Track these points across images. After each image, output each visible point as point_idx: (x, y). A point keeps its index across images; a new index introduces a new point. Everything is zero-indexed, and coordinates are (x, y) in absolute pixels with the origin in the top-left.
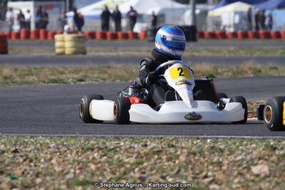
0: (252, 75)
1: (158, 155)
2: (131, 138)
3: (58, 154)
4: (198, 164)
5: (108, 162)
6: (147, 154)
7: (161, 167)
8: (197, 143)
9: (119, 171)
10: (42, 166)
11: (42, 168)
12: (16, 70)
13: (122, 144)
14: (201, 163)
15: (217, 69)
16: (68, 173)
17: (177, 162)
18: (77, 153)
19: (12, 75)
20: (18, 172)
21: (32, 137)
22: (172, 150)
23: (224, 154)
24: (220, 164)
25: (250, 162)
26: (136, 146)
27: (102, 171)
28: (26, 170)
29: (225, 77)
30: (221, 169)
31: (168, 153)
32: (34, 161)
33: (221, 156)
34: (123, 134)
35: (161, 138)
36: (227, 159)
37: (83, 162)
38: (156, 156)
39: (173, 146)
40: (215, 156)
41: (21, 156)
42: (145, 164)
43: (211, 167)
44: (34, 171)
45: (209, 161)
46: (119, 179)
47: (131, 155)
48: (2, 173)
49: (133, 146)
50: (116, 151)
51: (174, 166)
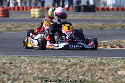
0: (120, 28)
1: (76, 65)
2: (63, 57)
3: (30, 65)
4: (94, 70)
5: (53, 69)
6: (70, 65)
7: (77, 71)
8: (94, 60)
9: (58, 73)
10: (23, 70)
11: (23, 71)
12: (13, 25)
13: (59, 60)
14: (95, 70)
15: (104, 25)
16: (34, 73)
17: (84, 69)
18: (39, 64)
19: (11, 27)
20: (11, 73)
21: (19, 57)
22: (82, 63)
23: (106, 65)
24: (103, 70)
25: (117, 69)
26: (66, 61)
27: (49, 73)
28: (15, 72)
29: (108, 29)
30: (104, 72)
31: (80, 65)
32: (19, 68)
33: (104, 66)
34: (60, 55)
35: (77, 58)
36: (107, 68)
37: (41, 69)
38: (75, 66)
39: (82, 62)
40: (101, 66)
41: (13, 66)
42: (70, 70)
43: (99, 71)
44: (19, 72)
45: (99, 68)
46: (57, 76)
47: (63, 65)
48: (4, 73)
49: (64, 61)
50: (57, 64)
51: (83, 71)
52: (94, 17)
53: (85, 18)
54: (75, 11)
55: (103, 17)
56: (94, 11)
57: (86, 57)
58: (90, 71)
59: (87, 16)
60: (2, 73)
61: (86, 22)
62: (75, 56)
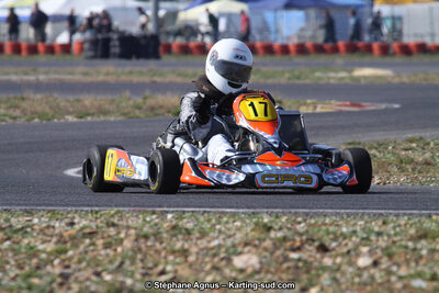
1: (91, 238)
2: (49, 211)
4: (152, 252)
5: (13, 250)
6: (73, 238)
7: (95, 258)
8: (152, 220)
9: (30, 265)
13: (36, 221)
14: (158, 252)
17: (119, 249)
22: (112, 231)
23: (192, 237)
24: (185, 253)
25: (231, 250)
26: (57, 225)
30: (186, 261)
31: (105, 235)
33: (187, 241)
34: (40, 205)
35: (97, 212)
36: (196, 244)
38: (87, 241)
39: (113, 225)
40: (178, 240)
42: (70, 253)
43: (171, 258)
45: (168, 248)
46: (29, 276)
47: (48, 238)
49: (52, 224)
50: (26, 232)
51: (115, 256)
52: (154, 75)
53: (123, 78)
54: (91, 53)
55: (186, 76)
56: (156, 56)
57: (127, 209)
58: (139, 256)
59: (131, 73)
61: (127, 93)
62: (88, 206)
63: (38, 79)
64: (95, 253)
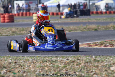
0: (112, 29)
1: (73, 63)
2: (62, 56)
3: (33, 63)
4: (89, 66)
5: (53, 67)
6: (68, 63)
7: (74, 68)
8: (89, 58)
9: (57, 70)
10: (26, 68)
12: (17, 29)
13: (59, 59)
14: (90, 66)
15: (98, 27)
16: (36, 71)
17: (80, 66)
18: (40, 63)
19: (16, 31)
20: (16, 71)
21: (23, 57)
22: (78, 61)
23: (100, 62)
24: (97, 66)
25: (110, 66)
26: (64, 60)
27: (50, 70)
28: (20, 70)
29: (101, 30)
30: (98, 69)
31: (77, 62)
32: (23, 66)
33: (98, 63)
34: (60, 55)
35: (74, 56)
36: (101, 64)
37: (43, 67)
38: (72, 64)
39: (79, 59)
40: (96, 63)
41: (18, 65)
42: (68, 67)
43: (94, 68)
44: (23, 71)
45: (93, 65)
46: (57, 73)
47: (62, 63)
48: (10, 72)
49: (63, 59)
50: (56, 62)
51: (79, 67)
52: (89, 20)
53: (81, 21)
55: (97, 20)
56: (89, 15)
57: (82, 55)
58: (86, 68)
59: (83, 19)
60: (8, 72)
61: (82, 25)
62: (72, 55)
63: (58, 22)
64: (74, 67)
